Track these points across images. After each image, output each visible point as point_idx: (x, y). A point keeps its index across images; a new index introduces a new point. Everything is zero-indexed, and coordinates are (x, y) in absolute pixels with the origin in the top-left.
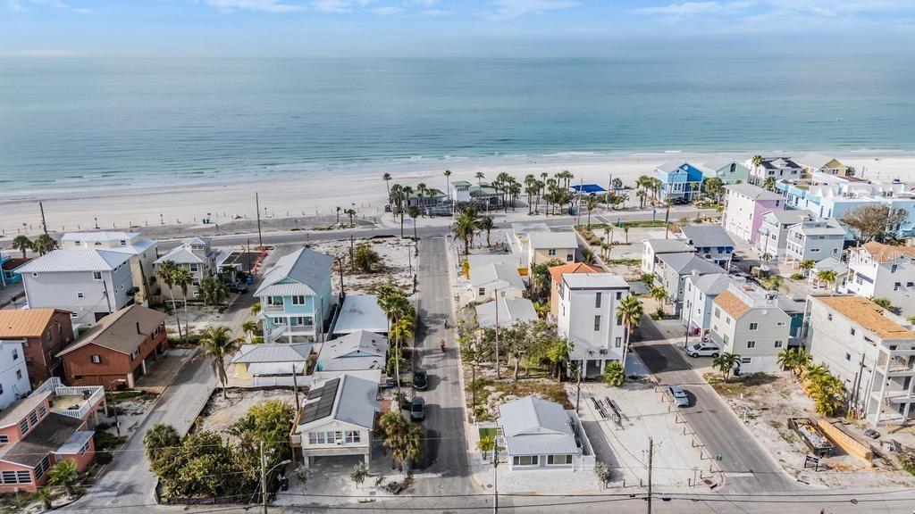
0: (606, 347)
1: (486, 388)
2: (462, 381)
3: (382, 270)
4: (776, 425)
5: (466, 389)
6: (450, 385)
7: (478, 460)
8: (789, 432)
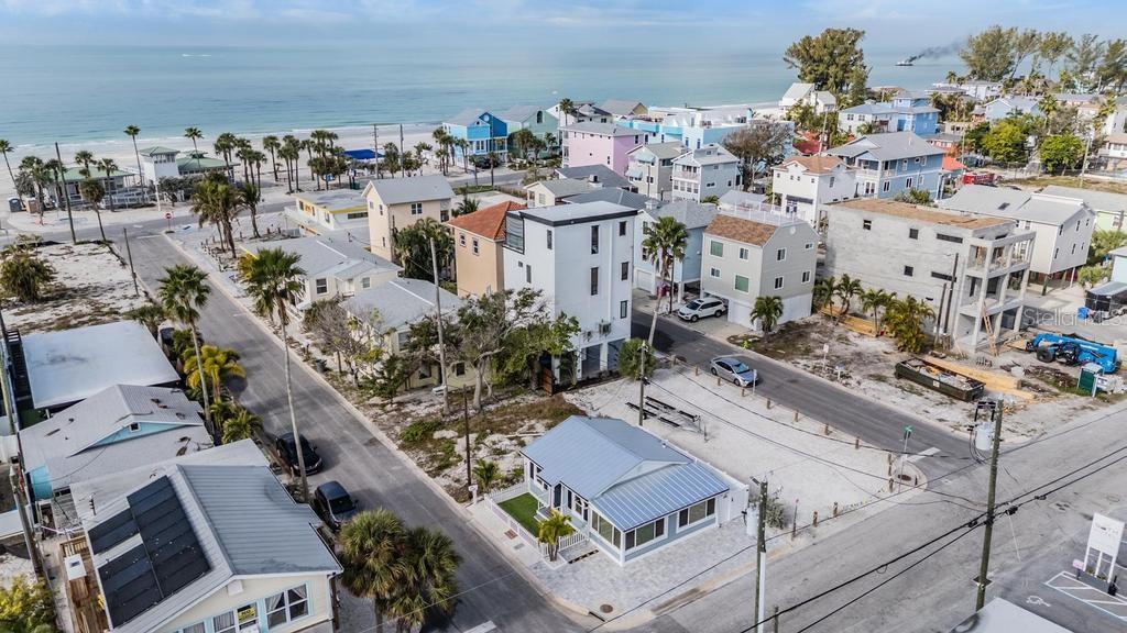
0: (608, 320)
1: (437, 435)
2: (381, 435)
3: (63, 295)
4: (880, 379)
5: (402, 447)
6: (364, 448)
7: (538, 566)
8: (903, 382)
